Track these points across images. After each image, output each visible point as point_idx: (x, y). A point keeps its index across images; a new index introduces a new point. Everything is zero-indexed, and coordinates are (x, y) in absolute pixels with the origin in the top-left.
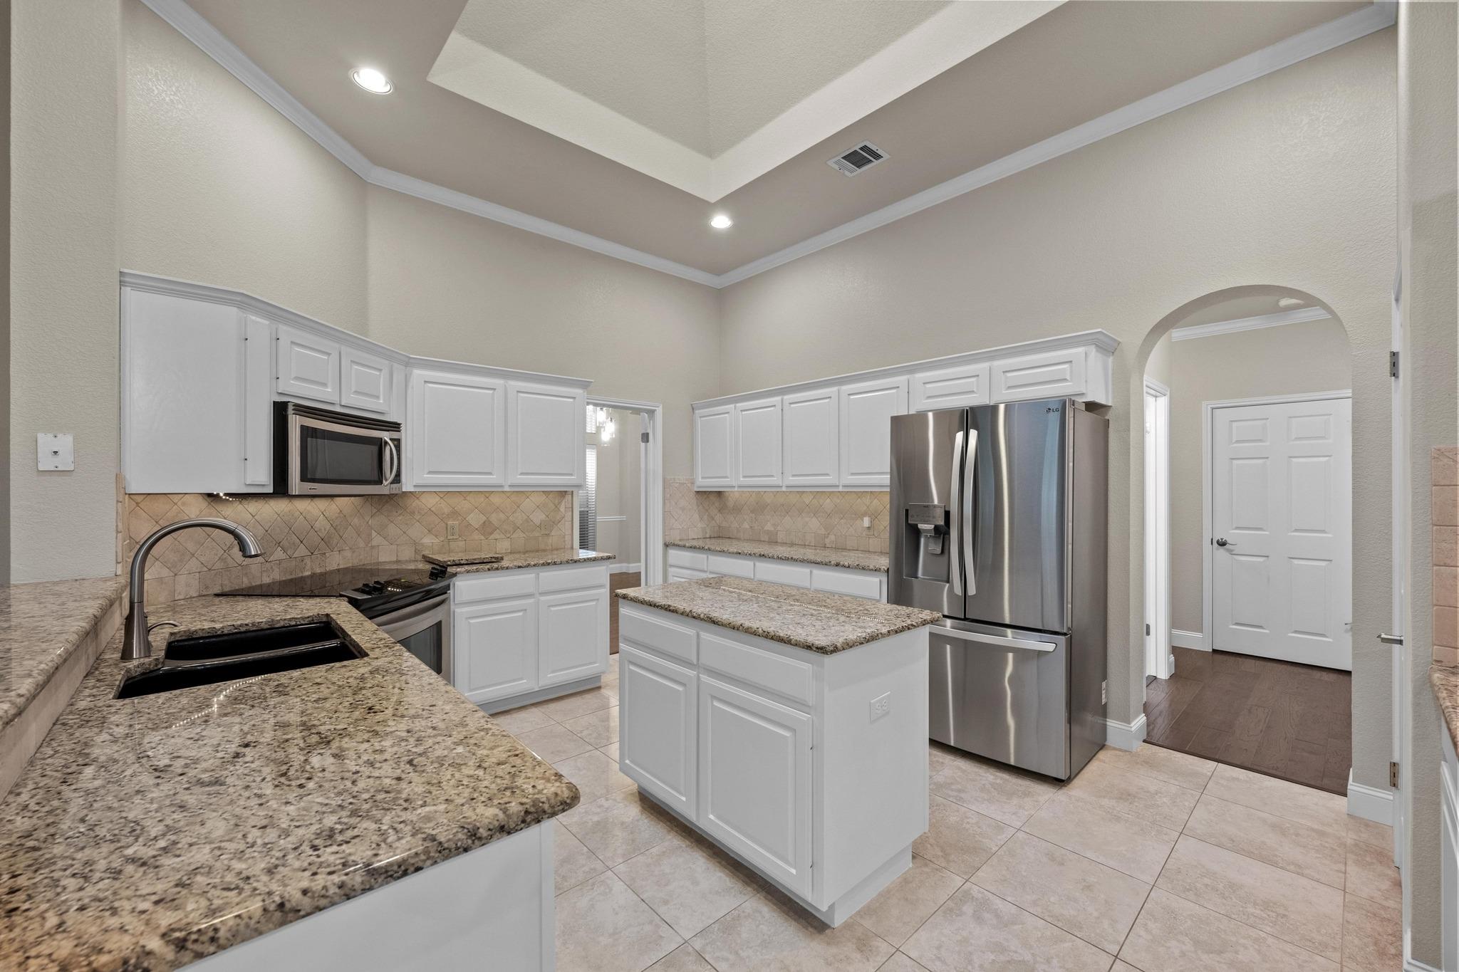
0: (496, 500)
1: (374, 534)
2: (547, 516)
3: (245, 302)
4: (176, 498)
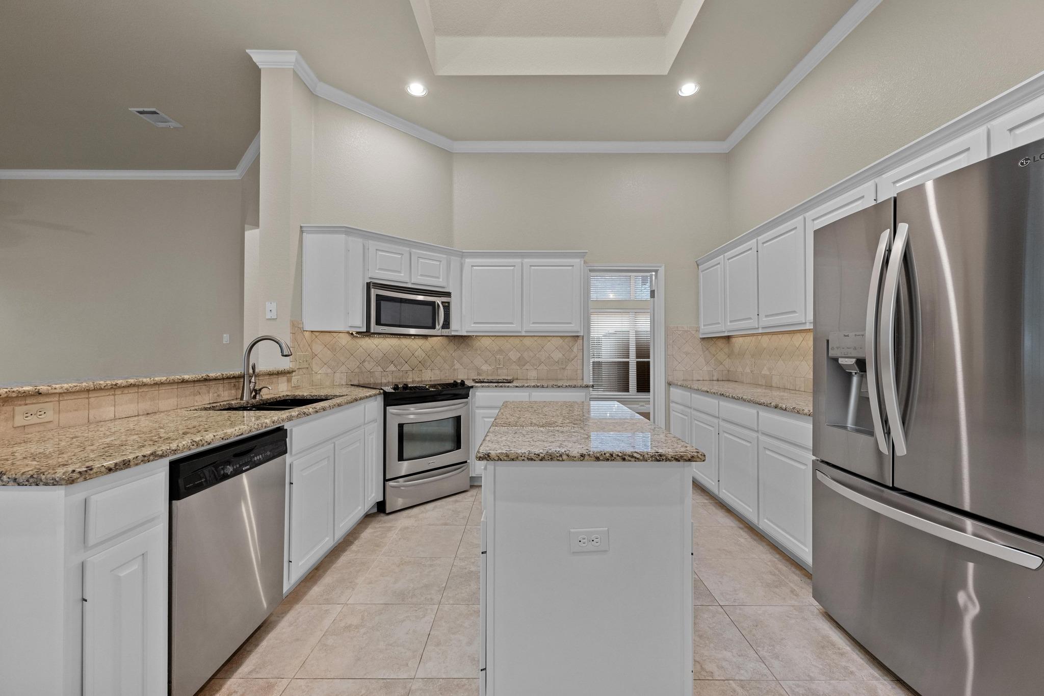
0: (527, 342)
1: (456, 362)
2: (564, 355)
3: (349, 231)
4: (335, 334)
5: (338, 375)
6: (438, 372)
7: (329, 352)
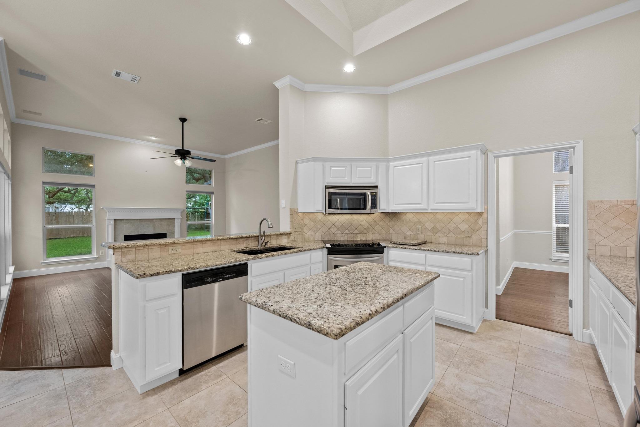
2: (469, 226)
5: (317, 235)
6: (377, 235)
7: (312, 223)
